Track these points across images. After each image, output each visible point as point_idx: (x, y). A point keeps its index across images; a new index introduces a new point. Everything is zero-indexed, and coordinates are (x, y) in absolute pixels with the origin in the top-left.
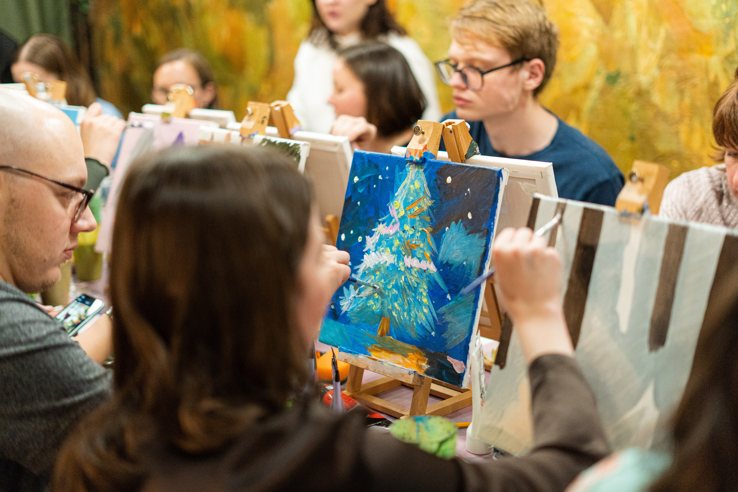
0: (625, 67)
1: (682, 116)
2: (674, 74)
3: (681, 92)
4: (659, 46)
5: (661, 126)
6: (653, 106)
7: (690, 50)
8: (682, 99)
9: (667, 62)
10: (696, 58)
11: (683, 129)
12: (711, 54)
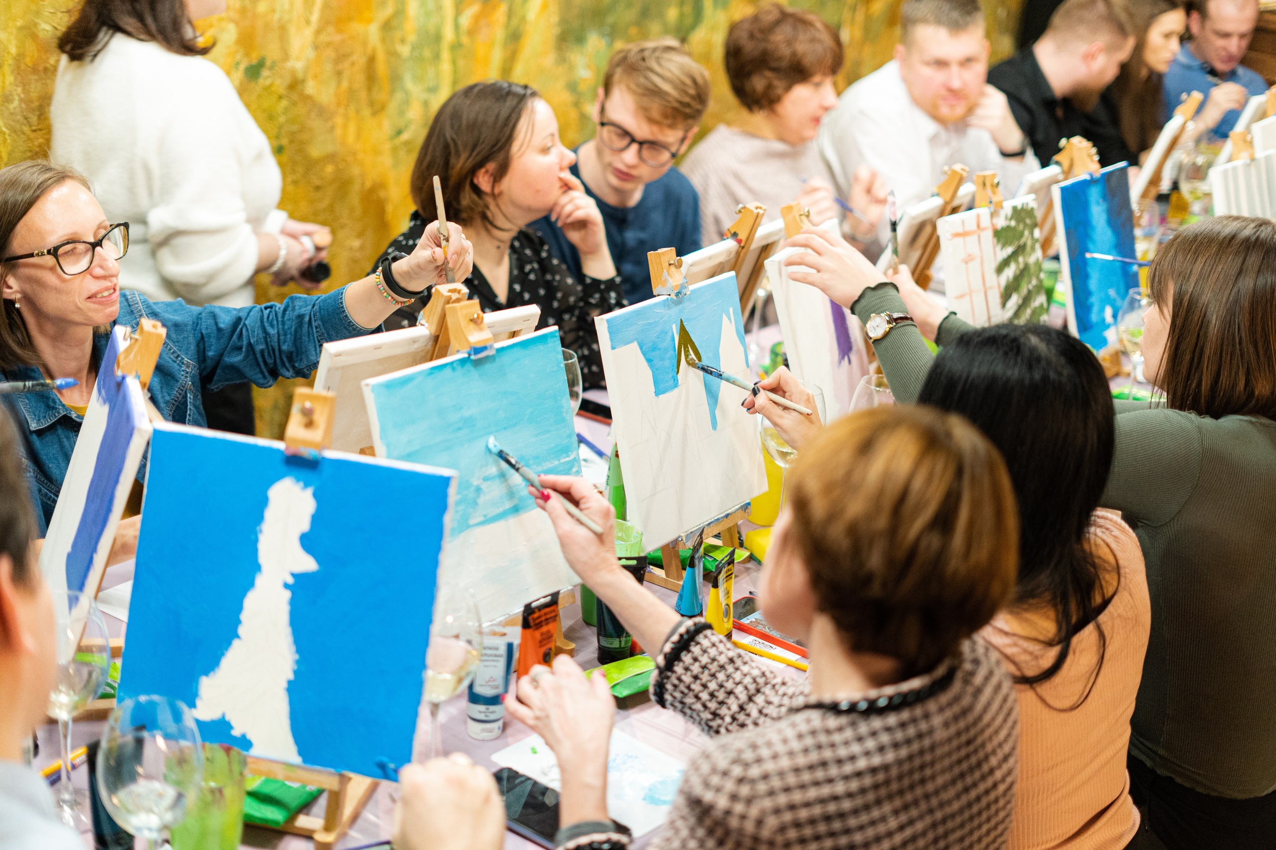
0: (272, 52)
1: (338, 104)
2: (330, 53)
3: (339, 73)
4: (315, 17)
5: (316, 124)
6: (309, 98)
7: (350, 19)
8: (339, 82)
9: (323, 38)
10: (356, 27)
11: (339, 120)
12: (370, 21)
